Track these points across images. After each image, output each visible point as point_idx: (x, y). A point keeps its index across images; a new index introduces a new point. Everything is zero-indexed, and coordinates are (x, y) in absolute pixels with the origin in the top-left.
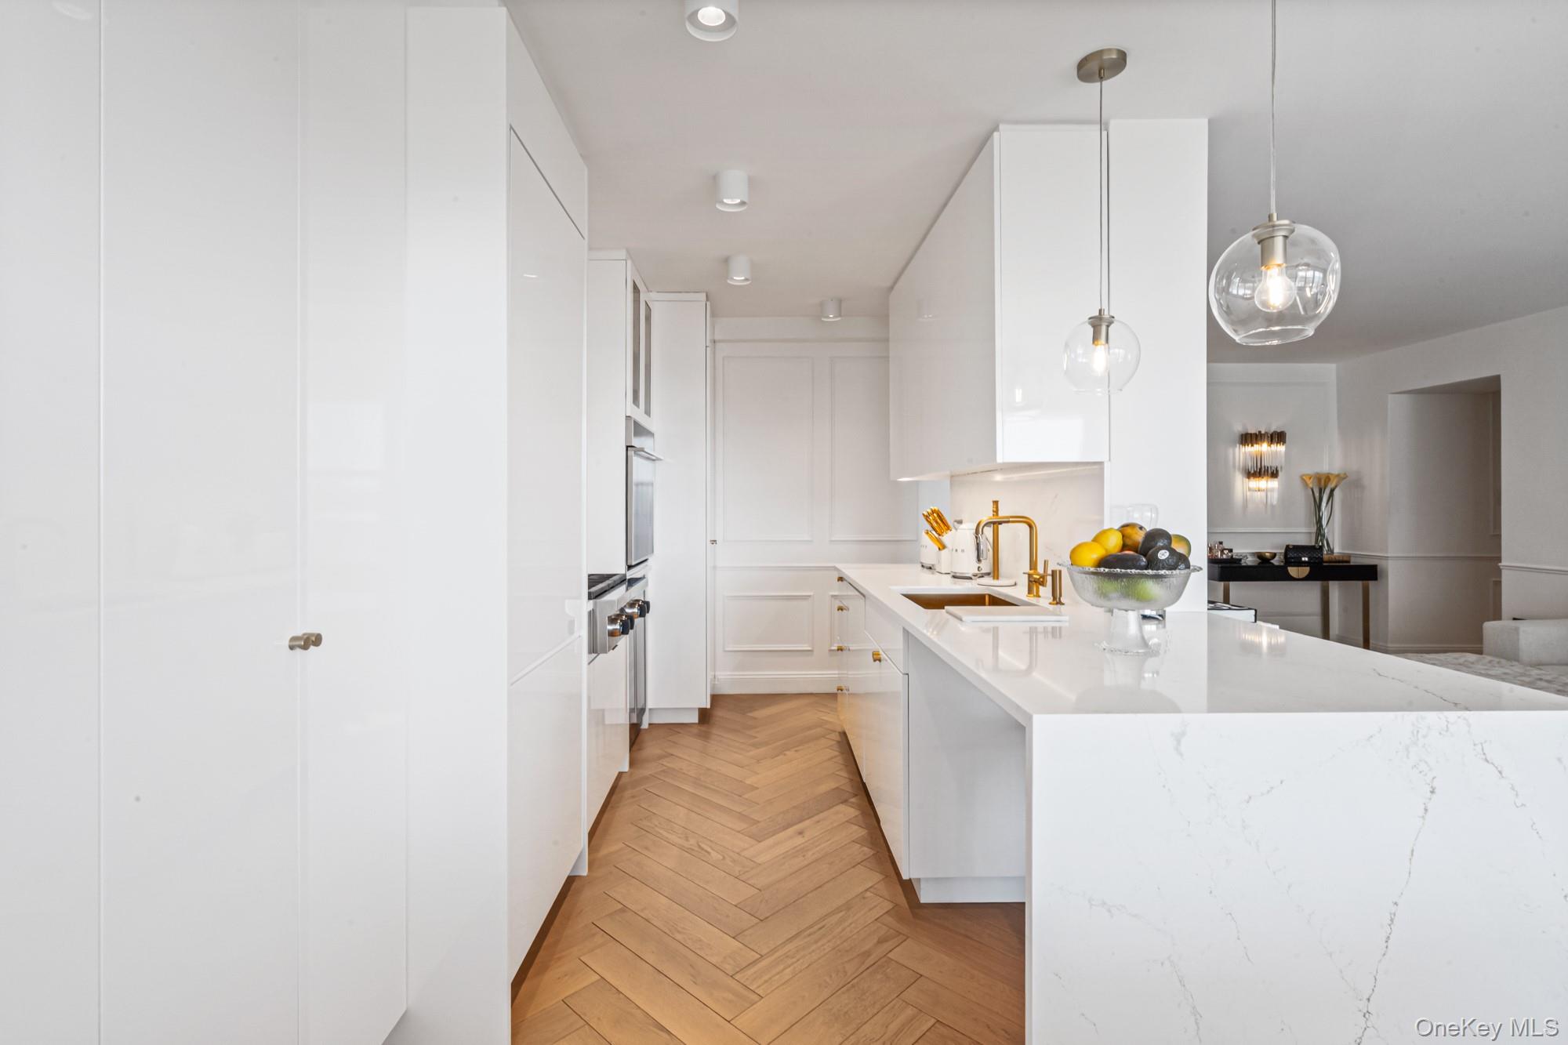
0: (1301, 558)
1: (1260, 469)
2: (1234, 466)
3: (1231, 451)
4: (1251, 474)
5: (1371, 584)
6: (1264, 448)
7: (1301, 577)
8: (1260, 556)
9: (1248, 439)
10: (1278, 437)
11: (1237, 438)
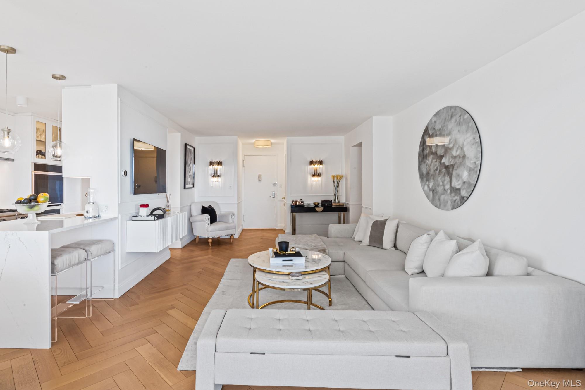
0: (325, 204)
1: (314, 174)
2: (308, 172)
3: (306, 167)
4: (313, 175)
5: (346, 213)
6: (316, 166)
7: (320, 211)
8: (314, 204)
9: (312, 163)
10: (320, 163)
11: (309, 162)
